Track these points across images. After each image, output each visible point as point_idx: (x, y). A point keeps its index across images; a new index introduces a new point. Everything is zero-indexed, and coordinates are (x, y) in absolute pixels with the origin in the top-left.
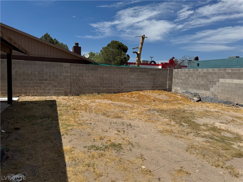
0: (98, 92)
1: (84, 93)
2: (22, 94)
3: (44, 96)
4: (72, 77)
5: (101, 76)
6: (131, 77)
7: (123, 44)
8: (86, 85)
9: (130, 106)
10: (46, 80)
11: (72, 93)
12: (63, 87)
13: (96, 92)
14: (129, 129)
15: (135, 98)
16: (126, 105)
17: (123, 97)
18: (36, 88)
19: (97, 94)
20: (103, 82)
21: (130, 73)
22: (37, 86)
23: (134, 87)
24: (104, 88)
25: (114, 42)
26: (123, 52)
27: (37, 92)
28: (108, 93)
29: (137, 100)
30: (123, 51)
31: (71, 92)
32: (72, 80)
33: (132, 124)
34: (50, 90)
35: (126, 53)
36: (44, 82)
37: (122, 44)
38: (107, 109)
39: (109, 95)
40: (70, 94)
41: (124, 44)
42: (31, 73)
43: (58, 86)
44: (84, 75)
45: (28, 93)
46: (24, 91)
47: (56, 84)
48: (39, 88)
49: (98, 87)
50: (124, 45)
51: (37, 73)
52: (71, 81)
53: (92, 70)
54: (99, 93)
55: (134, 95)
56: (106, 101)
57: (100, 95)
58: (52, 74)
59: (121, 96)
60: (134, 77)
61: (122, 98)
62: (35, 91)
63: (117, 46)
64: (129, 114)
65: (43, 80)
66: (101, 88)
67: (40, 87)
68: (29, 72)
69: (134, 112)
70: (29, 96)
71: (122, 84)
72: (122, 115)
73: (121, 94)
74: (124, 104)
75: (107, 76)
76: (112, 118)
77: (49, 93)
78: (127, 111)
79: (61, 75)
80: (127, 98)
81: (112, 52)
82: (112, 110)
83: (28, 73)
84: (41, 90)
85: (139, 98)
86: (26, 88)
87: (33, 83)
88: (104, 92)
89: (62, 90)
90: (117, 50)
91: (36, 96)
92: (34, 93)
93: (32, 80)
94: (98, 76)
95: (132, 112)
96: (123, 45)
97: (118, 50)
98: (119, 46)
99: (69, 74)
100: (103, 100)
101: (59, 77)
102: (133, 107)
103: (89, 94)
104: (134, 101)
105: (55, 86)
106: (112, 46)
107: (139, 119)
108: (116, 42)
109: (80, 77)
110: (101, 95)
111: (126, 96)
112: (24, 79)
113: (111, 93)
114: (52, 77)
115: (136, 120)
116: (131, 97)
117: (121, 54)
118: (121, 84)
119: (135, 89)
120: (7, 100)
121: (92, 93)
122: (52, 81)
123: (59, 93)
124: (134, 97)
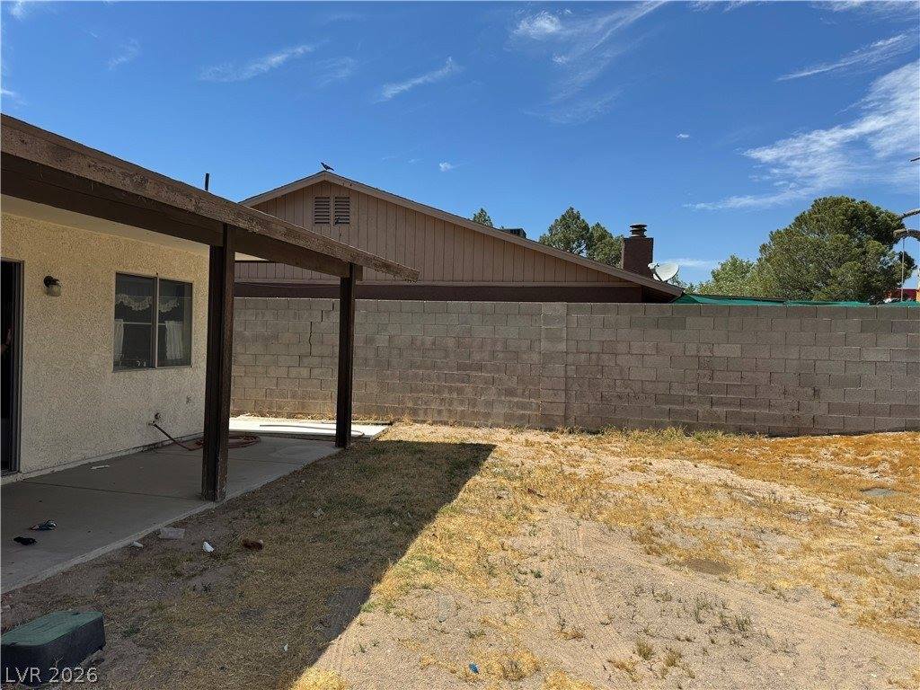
0: (684, 424)
1: (621, 427)
2: (403, 414)
3: (470, 425)
4: (571, 358)
5: (702, 353)
6: (871, 356)
7: (874, 205)
8: (628, 390)
9: (822, 509)
10: (480, 368)
11: (572, 420)
12: (537, 394)
13: (675, 424)
14: (715, 653)
15: (879, 469)
16: (803, 502)
17: (808, 458)
18: (446, 395)
19: (680, 431)
20: (712, 378)
21: (863, 335)
22: (451, 390)
23: (891, 411)
24: (715, 409)
25: (825, 204)
26: (873, 245)
27: (450, 411)
28: (739, 431)
29: (890, 480)
30: (875, 239)
31: (566, 417)
32: (573, 367)
33: (760, 625)
34: (490, 404)
35: (891, 248)
36: (474, 373)
37: (865, 207)
38: (682, 512)
39: (734, 442)
40: (565, 425)
41: (878, 208)
42: (434, 343)
43: (520, 391)
44: (622, 348)
45: (421, 412)
46: (410, 405)
47: (513, 383)
48: (455, 395)
49: (684, 400)
50: (881, 213)
51: (451, 343)
52: (569, 374)
53: (657, 326)
54: (689, 430)
55: (877, 454)
56: (704, 471)
57: (689, 441)
58: (499, 347)
59: (801, 452)
60: (885, 357)
61: (800, 461)
62: (443, 408)
63: (843, 220)
64: (780, 557)
65: (470, 367)
66: (702, 409)
67: (460, 391)
68: (428, 340)
69: (819, 550)
70: (424, 422)
71: (816, 392)
72: (740, 556)
73: (804, 440)
74: (793, 498)
75: (733, 350)
76: (668, 564)
77: (487, 415)
78: (782, 539)
79: (531, 348)
80: (825, 465)
81: (817, 247)
82: (707, 518)
83: (423, 344)
84: (462, 403)
85: (905, 474)
86: (415, 395)
87: (439, 378)
88: (715, 427)
89: (534, 406)
90: (841, 236)
91: (445, 423)
92: (440, 412)
93: (434, 366)
94: (687, 354)
95: (808, 549)
96: (873, 214)
97: (847, 236)
98: (851, 219)
99: (562, 347)
100: (691, 464)
101: (525, 356)
102: (839, 518)
103: (642, 430)
104: (864, 486)
105: (510, 392)
106: (818, 221)
107: (829, 597)
108: (837, 202)
109: (606, 357)
110: (699, 439)
111: (827, 453)
112: (412, 365)
113: (752, 433)
114: (501, 355)
115: (803, 605)
116: (856, 462)
117: (864, 253)
118: (811, 392)
119: (896, 420)
120: (335, 432)
121: (658, 426)
122: (498, 370)
123: (522, 417)
124: (874, 464)
